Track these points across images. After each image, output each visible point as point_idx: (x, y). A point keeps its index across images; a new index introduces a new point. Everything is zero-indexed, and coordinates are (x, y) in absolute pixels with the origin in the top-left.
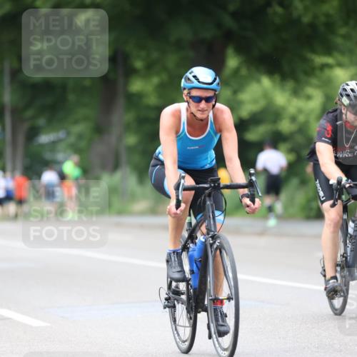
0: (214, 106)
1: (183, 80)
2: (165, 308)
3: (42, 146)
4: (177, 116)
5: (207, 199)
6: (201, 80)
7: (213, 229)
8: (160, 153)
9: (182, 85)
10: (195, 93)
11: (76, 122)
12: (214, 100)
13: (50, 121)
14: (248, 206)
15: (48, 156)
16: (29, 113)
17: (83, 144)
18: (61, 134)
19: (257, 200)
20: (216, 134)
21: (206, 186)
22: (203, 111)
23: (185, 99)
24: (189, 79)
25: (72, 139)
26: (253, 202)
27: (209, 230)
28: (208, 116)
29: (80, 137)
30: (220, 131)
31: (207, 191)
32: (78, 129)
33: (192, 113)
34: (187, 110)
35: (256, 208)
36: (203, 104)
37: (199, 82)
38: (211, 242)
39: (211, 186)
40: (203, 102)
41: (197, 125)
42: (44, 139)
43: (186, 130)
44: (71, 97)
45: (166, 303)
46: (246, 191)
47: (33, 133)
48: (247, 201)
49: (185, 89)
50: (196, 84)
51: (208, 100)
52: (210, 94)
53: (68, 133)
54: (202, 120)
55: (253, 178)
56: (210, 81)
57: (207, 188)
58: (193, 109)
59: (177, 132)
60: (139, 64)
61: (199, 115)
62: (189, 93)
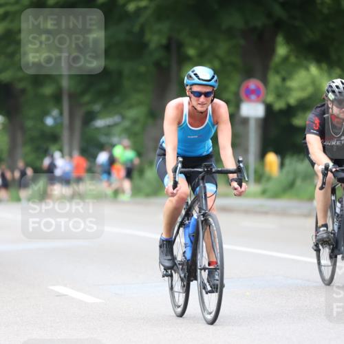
0: (212, 101)
1: (186, 78)
2: (163, 276)
3: (98, 129)
4: (180, 108)
5: (201, 182)
6: (200, 77)
7: (204, 208)
8: (163, 142)
9: (185, 82)
10: (196, 89)
11: (131, 107)
12: (212, 95)
13: (105, 106)
14: (236, 189)
15: (103, 139)
16: (86, 98)
17: (137, 128)
18: (116, 119)
19: (244, 184)
20: (213, 125)
21: (200, 170)
22: (202, 104)
23: (188, 94)
24: (190, 77)
25: (127, 123)
26: (240, 185)
27: (201, 209)
28: (207, 109)
29: (135, 121)
30: (217, 123)
31: (201, 175)
32: (133, 113)
33: (193, 107)
34: (189, 104)
35: (243, 192)
36: (202, 99)
37: (199, 79)
38: (203, 219)
39: (204, 171)
40: (203, 96)
41: (197, 117)
42: (100, 123)
43: (187, 121)
44: (127, 84)
45: (165, 273)
46: (235, 176)
47: (90, 117)
48: (235, 184)
49: (187, 85)
50: (196, 80)
51: (207, 95)
52: (208, 90)
53: (123, 117)
54: (202, 113)
55: (241, 165)
56: (209, 78)
57: (200, 172)
58: (194, 103)
59: (179, 123)
60: (191, 52)
61: (199, 108)
62: (191, 89)
